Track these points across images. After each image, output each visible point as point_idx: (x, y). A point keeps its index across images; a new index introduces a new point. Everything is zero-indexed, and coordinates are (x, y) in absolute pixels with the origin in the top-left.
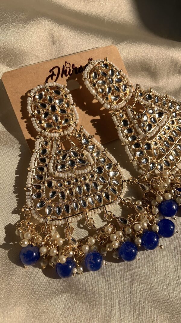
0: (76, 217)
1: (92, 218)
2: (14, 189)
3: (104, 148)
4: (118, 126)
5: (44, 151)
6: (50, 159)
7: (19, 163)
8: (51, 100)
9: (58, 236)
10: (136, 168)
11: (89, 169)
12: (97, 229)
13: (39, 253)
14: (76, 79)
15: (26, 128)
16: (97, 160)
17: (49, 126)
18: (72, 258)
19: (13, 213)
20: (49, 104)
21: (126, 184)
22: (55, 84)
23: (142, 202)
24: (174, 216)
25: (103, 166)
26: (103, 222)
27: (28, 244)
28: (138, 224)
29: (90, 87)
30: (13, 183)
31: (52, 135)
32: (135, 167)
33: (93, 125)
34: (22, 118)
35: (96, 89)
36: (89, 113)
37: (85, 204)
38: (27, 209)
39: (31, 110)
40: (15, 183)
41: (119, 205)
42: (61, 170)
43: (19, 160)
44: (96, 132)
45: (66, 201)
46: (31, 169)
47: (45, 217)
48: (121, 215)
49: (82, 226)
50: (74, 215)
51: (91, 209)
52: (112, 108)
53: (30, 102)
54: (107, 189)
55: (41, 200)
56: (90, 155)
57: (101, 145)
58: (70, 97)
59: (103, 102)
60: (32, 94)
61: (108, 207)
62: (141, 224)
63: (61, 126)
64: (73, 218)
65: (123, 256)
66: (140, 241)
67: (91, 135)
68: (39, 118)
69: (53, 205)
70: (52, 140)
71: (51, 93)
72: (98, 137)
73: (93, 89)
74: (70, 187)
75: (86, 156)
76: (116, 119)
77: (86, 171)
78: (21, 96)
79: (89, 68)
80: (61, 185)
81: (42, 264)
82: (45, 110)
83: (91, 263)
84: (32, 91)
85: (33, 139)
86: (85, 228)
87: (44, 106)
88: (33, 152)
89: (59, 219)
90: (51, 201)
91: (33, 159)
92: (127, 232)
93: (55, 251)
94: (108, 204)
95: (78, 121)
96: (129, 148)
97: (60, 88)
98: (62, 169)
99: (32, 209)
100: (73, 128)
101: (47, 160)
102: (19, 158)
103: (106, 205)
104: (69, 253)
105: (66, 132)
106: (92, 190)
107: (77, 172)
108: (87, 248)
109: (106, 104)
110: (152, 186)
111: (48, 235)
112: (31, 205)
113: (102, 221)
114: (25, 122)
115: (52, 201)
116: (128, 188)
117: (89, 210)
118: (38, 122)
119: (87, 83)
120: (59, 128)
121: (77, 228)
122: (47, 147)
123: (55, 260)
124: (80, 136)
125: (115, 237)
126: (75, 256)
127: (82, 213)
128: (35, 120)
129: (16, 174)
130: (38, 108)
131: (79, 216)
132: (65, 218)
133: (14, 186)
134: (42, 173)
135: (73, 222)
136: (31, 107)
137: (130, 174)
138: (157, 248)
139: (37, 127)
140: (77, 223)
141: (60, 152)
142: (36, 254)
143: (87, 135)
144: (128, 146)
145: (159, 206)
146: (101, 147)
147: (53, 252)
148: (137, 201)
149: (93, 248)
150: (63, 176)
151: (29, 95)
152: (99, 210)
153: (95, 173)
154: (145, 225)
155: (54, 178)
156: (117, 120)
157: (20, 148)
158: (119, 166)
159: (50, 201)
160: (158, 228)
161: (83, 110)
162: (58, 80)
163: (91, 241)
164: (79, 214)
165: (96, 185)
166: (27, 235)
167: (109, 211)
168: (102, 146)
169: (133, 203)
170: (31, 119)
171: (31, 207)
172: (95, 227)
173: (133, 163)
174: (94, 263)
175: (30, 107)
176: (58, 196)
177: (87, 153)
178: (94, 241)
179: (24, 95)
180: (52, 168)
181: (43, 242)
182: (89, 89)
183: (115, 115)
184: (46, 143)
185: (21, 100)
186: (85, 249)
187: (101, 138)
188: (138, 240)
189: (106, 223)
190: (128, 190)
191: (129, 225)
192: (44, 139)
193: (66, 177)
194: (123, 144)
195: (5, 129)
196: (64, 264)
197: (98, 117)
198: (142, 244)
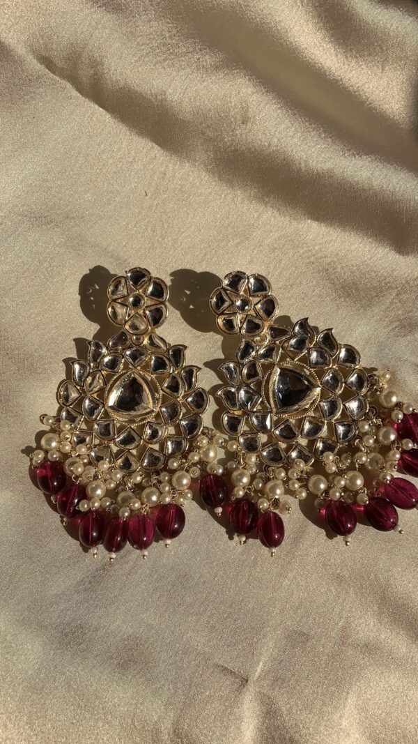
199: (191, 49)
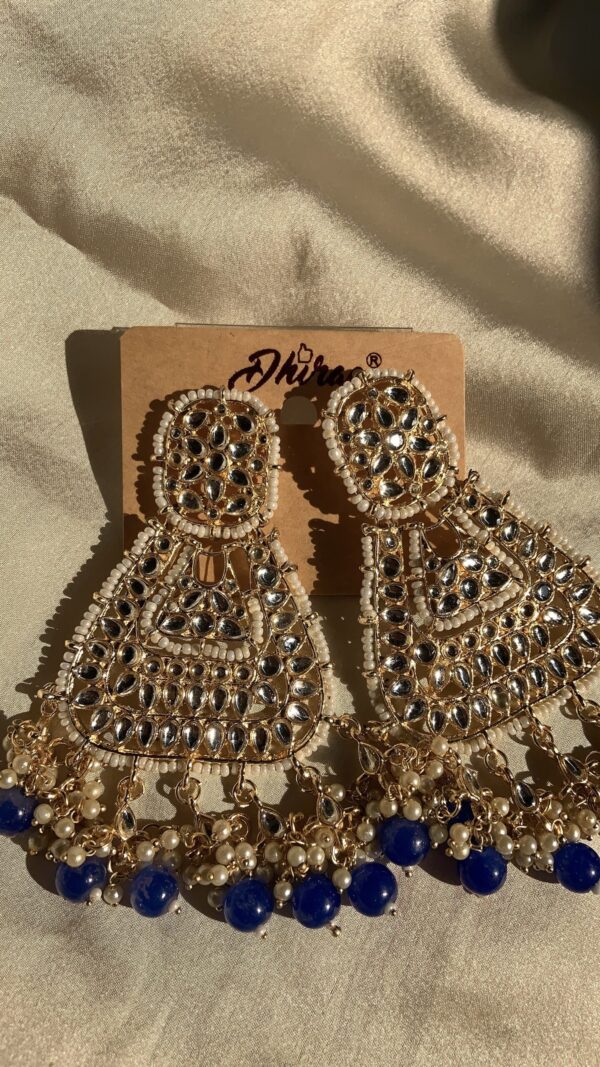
0: (160, 762)
1: (198, 782)
2: (47, 630)
3: (309, 610)
4: (368, 568)
5: (151, 564)
6: (156, 592)
7: (83, 567)
8: (220, 436)
9: (96, 792)
10: (372, 695)
11: (244, 653)
12: (198, 816)
13: (31, 816)
14: (315, 399)
15: (136, 484)
16: (277, 636)
17: (191, 502)
18: (105, 861)
19: (20, 688)
20: (211, 448)
21: (328, 726)
22: (248, 397)
23: (347, 795)
24: (411, 868)
25: (285, 660)
26: (224, 800)
27: (15, 786)
28: (301, 849)
29: (333, 439)
30: (50, 612)
31: (191, 528)
32: (370, 692)
33: (311, 534)
34: (135, 457)
35: (348, 451)
36: (313, 499)
37: (194, 738)
38: (50, 697)
39: (161, 445)
40: (55, 616)
41: (284, 774)
42: (169, 632)
43: (88, 561)
44: (313, 557)
45: (152, 711)
46: (99, 599)
47: (85, 733)
48: (277, 802)
49: (167, 789)
50: (157, 756)
51: (205, 759)
52: (373, 513)
53: (167, 424)
54: (270, 723)
55: (93, 686)
56: (261, 616)
57: (306, 598)
58: (275, 445)
59: (355, 490)
60: (179, 407)
61: (253, 769)
62: (310, 851)
63: (220, 513)
64: (152, 762)
65: (226, 910)
66: (288, 893)
67: (291, 563)
68: (173, 473)
69: (117, 709)
70: (183, 541)
71: (228, 421)
72: (312, 573)
73: (339, 446)
74: (177, 681)
75: (250, 615)
76: (370, 547)
77: (233, 656)
78: (152, 399)
79: (351, 386)
80: (154, 670)
81: (31, 842)
82: (195, 460)
83: (141, 894)
84: (183, 396)
85: (141, 517)
86: (172, 797)
87: (195, 448)
88: (125, 557)
89: (117, 752)
90: (116, 698)
91: (116, 575)
92: (267, 854)
93: (68, 829)
94: (256, 762)
95: (271, 515)
96: (373, 637)
97: (257, 413)
98: (171, 629)
99: (62, 699)
100: (249, 528)
101: (147, 592)
102: (90, 555)
103: (250, 762)
104: (100, 847)
105: (227, 533)
106: (229, 710)
107: (208, 650)
108: (150, 853)
109: (359, 498)
110: (388, 764)
111: (73, 780)
112: (63, 689)
113: (222, 796)
114: (139, 469)
115: (119, 701)
116: (330, 740)
117: (200, 759)
118: (166, 482)
119: (330, 425)
120: (213, 515)
121: (154, 791)
122: (163, 557)
123: (60, 850)
124: (259, 554)
125: (229, 856)
126: (116, 859)
127: (179, 758)
128: (162, 475)
129: (65, 592)
130: (180, 447)
131: (168, 762)
132: (133, 756)
133: (49, 622)
134: (122, 620)
135: (148, 771)
136: (165, 437)
137: (354, 703)
138: (324, 931)
139: (161, 493)
140: (158, 777)
141: (185, 582)
142: (24, 815)
143: (281, 558)
144: (374, 631)
145: (383, 825)
146: (304, 603)
147: (63, 830)
148: (334, 787)
149: (167, 857)
150: (169, 646)
151: (170, 404)
152: (227, 767)
153: (256, 669)
154: (320, 858)
155: (144, 644)
156: (374, 550)
157: (102, 530)
158: (330, 672)
159: (113, 698)
160: (347, 881)
161: (301, 487)
162: (263, 386)
163: (170, 838)
164: (171, 757)
165: (244, 703)
166: (20, 763)
167: (249, 781)
168: (309, 604)
169: (320, 788)
170: (154, 469)
171: (64, 693)
172: (193, 807)
173: (368, 681)
174: (147, 897)
175: (161, 438)
176: (138, 692)
177: (258, 608)
178: (175, 841)
179: (162, 399)
180: (150, 615)
181: (53, 792)
182: (327, 443)
183: (374, 535)
184: (165, 545)
185: (150, 410)
186: (144, 853)
187: (318, 576)
188: (283, 889)
189: (230, 806)
190: (327, 745)
191: (280, 841)
192: (165, 533)
193: (177, 652)
194: (362, 621)
195: (88, 463)
196: (75, 868)
197: (334, 519)
198: (289, 902)
199: (215, 157)
